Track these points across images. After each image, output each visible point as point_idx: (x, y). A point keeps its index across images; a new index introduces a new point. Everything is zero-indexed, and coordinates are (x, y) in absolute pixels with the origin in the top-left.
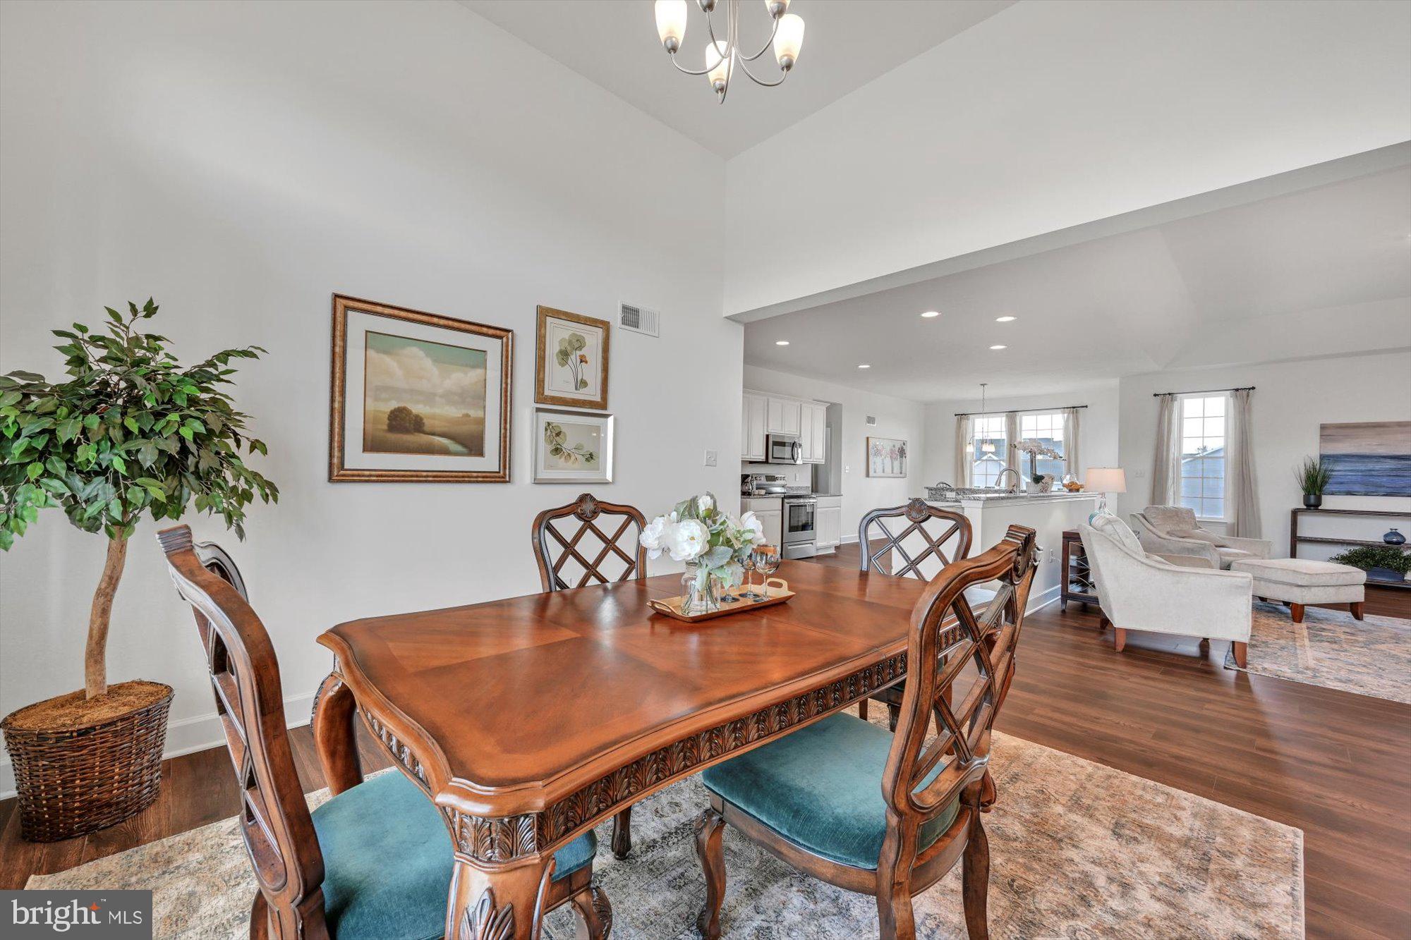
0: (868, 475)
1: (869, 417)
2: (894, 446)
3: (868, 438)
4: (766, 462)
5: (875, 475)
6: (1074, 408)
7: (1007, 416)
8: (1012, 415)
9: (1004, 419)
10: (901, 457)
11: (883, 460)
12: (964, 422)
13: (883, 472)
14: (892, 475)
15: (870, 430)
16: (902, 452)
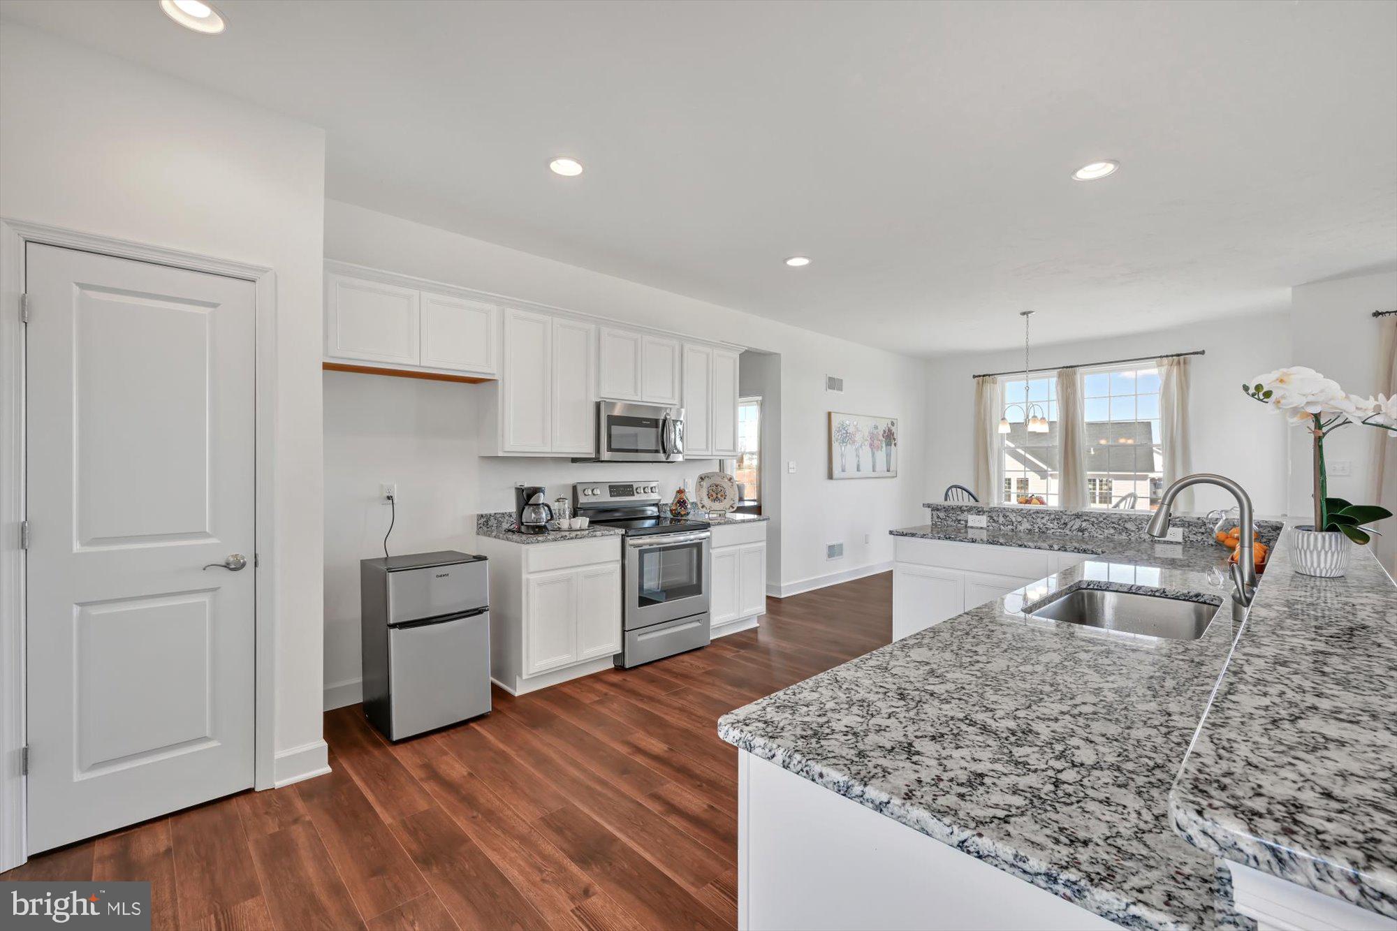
0: (830, 476)
1: (831, 379)
2: (876, 427)
3: (829, 414)
4: (597, 460)
5: (843, 475)
6: (1178, 355)
7: (1060, 375)
8: (1067, 374)
9: (1054, 380)
10: (888, 444)
11: (857, 450)
12: (988, 388)
13: (858, 470)
14: (874, 474)
15: (832, 400)
16: (889, 437)
